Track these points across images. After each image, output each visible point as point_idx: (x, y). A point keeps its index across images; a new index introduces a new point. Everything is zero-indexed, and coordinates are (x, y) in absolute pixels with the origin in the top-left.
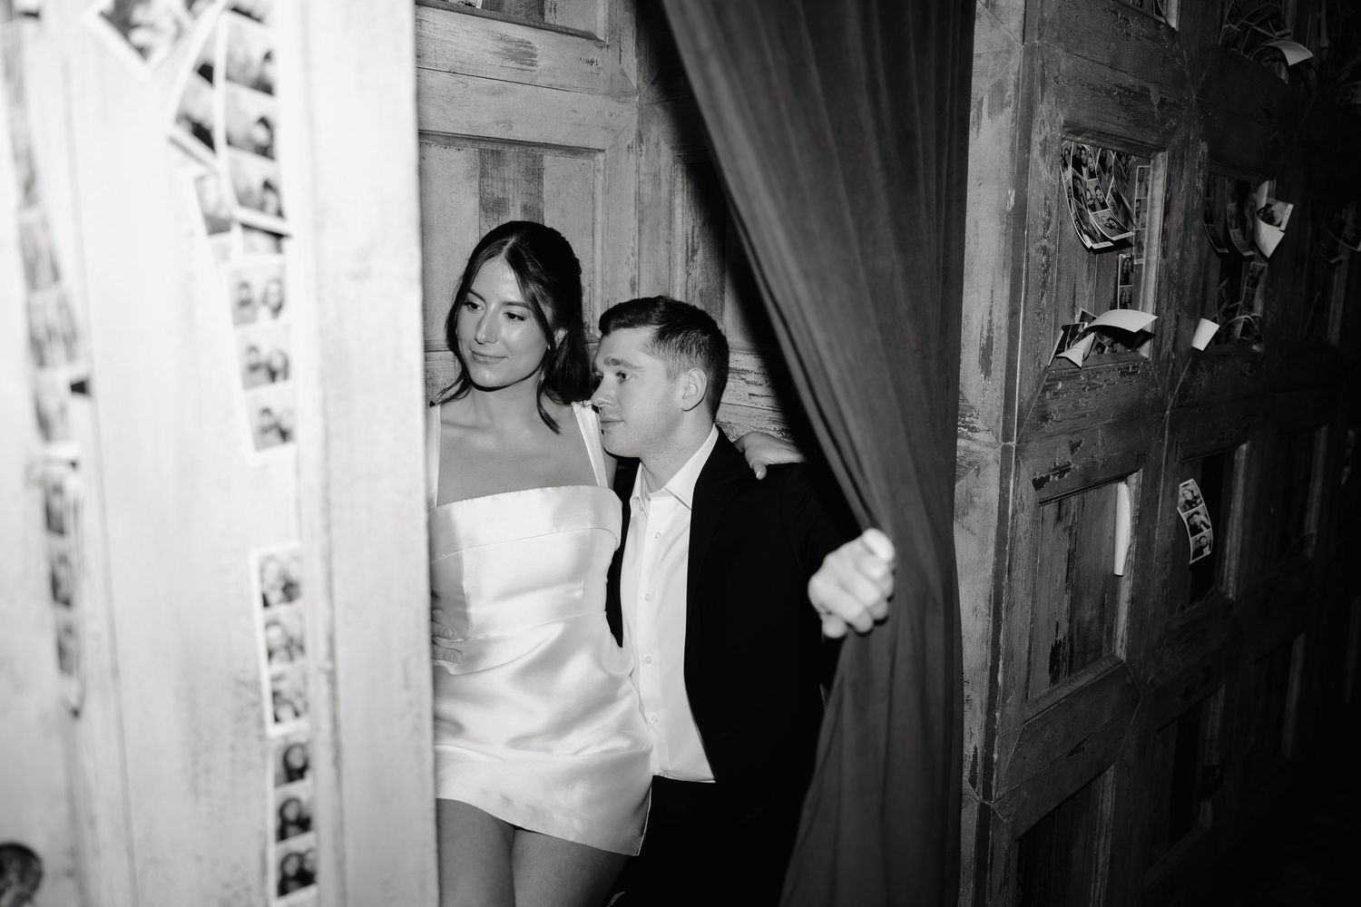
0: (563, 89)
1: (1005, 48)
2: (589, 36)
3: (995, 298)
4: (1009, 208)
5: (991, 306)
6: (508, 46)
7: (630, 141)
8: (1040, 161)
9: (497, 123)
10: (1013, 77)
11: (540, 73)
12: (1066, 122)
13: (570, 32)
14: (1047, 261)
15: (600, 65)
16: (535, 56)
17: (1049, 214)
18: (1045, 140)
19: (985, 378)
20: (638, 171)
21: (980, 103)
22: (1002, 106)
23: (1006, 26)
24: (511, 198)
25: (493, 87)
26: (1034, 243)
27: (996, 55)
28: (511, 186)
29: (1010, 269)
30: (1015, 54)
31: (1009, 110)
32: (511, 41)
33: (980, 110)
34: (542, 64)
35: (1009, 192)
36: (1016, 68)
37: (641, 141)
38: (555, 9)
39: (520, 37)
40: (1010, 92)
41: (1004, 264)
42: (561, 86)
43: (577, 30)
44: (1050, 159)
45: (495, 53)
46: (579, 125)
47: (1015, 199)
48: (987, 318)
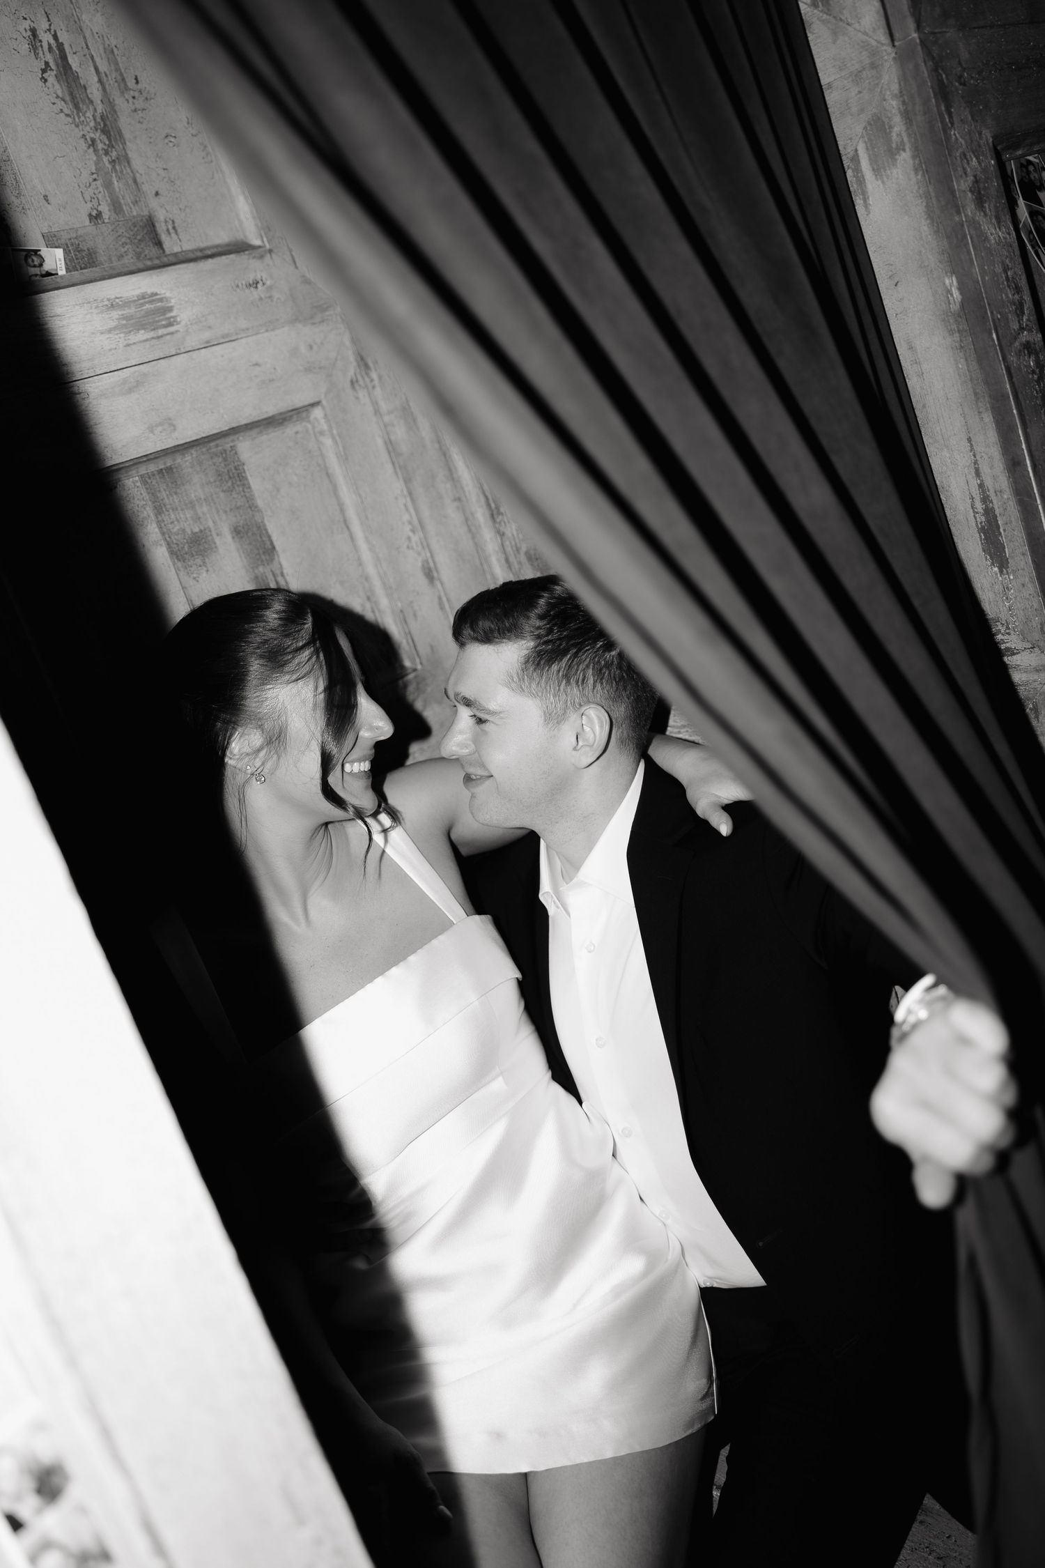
0: (227, 339)
1: (867, 61)
2: (239, 248)
3: (978, 449)
4: (955, 307)
5: (976, 463)
6: (127, 311)
7: (351, 373)
8: (979, 217)
9: (151, 429)
10: (894, 103)
11: (187, 331)
12: (995, 138)
13: (209, 252)
14: (1037, 362)
15: (268, 283)
16: (170, 309)
17: (1018, 290)
18: (976, 181)
19: (1001, 572)
20: (377, 412)
21: (855, 159)
22: (892, 153)
23: (857, 26)
24: (211, 524)
25: (125, 381)
26: (1011, 344)
27: (857, 77)
28: (205, 509)
29: (987, 399)
30: (887, 65)
31: (905, 157)
32: (127, 303)
33: (858, 169)
34: (184, 315)
35: (947, 282)
36: (895, 87)
37: (367, 367)
38: (174, 228)
39: (138, 292)
40: (898, 127)
41: (976, 394)
42: (223, 337)
43: (217, 246)
44: (992, 205)
45: (110, 331)
46: (271, 380)
47: (959, 289)
48: (974, 483)
